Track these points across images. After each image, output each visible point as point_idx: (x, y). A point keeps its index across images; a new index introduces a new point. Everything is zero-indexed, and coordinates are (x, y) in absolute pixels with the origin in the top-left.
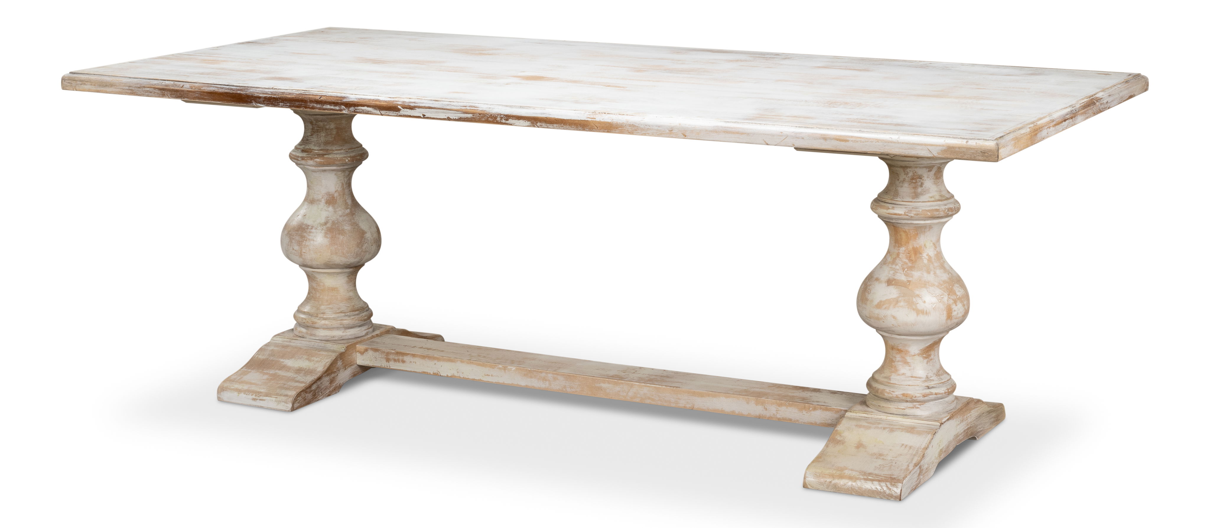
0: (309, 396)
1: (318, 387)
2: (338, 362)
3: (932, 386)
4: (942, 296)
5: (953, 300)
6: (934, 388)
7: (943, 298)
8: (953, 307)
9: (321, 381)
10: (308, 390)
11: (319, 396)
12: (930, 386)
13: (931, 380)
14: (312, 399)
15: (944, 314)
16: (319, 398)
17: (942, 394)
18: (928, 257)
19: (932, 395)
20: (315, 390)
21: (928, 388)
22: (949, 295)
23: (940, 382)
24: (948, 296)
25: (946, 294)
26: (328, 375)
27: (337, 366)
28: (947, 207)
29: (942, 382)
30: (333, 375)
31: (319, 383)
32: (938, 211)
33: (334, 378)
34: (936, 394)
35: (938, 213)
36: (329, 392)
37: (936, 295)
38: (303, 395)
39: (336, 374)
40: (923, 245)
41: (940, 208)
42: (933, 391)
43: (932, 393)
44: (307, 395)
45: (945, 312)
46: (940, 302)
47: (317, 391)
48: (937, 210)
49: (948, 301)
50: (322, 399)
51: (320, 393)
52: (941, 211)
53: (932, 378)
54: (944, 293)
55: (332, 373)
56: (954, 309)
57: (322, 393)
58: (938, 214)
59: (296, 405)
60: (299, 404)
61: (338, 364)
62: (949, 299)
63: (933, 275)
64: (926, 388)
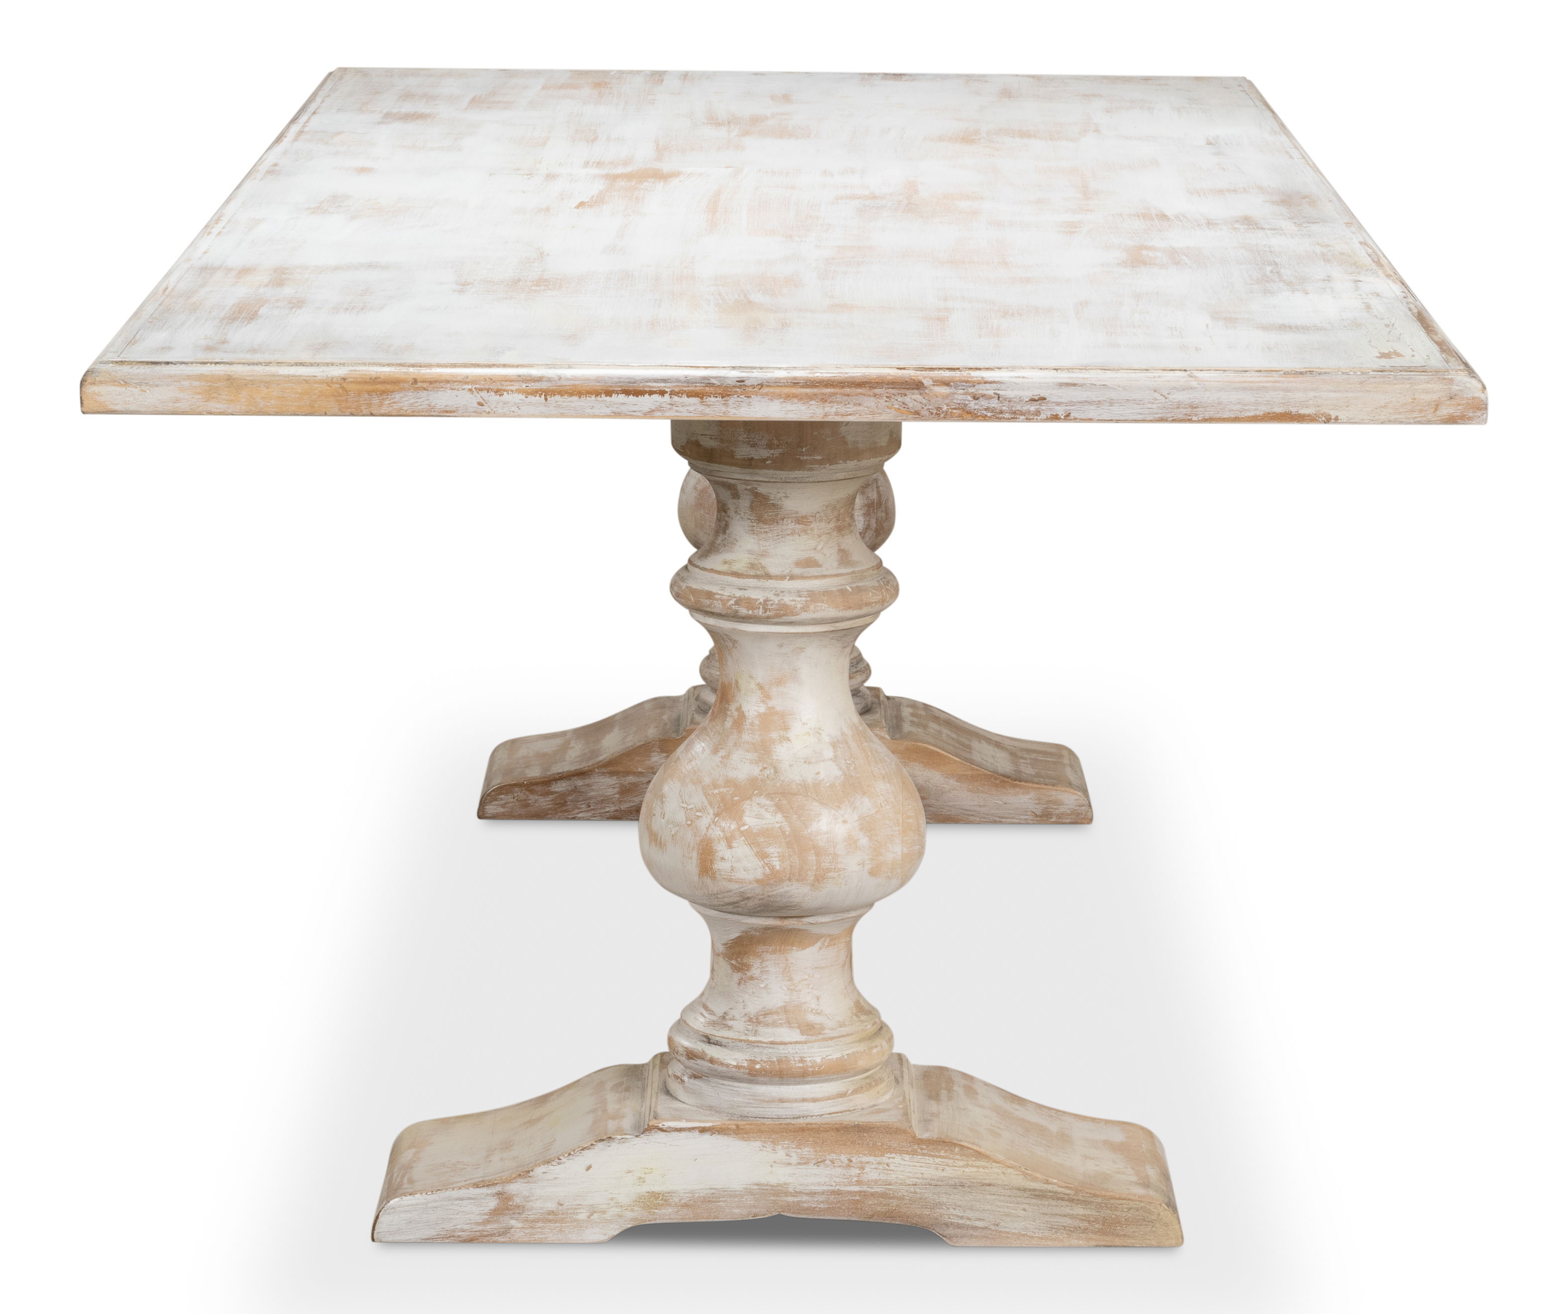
0: (544, 802)
1: (575, 790)
2: (652, 754)
3: (717, 1039)
4: (698, 814)
5: (723, 831)
6: (721, 1046)
7: (699, 817)
8: (718, 848)
9: (587, 781)
10: (539, 788)
11: (577, 811)
12: (713, 1039)
13: (726, 1026)
14: (550, 809)
15: (691, 858)
16: (580, 815)
17: (727, 1066)
18: (739, 715)
19: (703, 1059)
20: (563, 795)
21: (708, 1040)
22: (717, 815)
23: (744, 1038)
24: (712, 817)
25: (711, 812)
26: (612, 774)
27: (647, 762)
28: (739, 594)
29: (748, 1041)
30: (631, 779)
31: (579, 783)
32: (710, 598)
33: (635, 785)
34: (712, 1061)
35: (708, 602)
36: (617, 811)
37: (689, 807)
38: (519, 794)
39: (644, 780)
40: (734, 682)
41: (719, 592)
42: (712, 1051)
43: (706, 1054)
44: (532, 798)
45: (695, 855)
46: (689, 825)
47: (570, 798)
48: (710, 595)
49: (707, 828)
50: (589, 819)
51: (583, 806)
52: (717, 600)
53: (730, 1023)
54: (709, 807)
55: (628, 773)
56: (720, 854)
57: (589, 806)
58: (709, 606)
59: (490, 809)
60: (502, 810)
61: (654, 759)
62: (713, 826)
63: (721, 759)
64: (705, 1040)
